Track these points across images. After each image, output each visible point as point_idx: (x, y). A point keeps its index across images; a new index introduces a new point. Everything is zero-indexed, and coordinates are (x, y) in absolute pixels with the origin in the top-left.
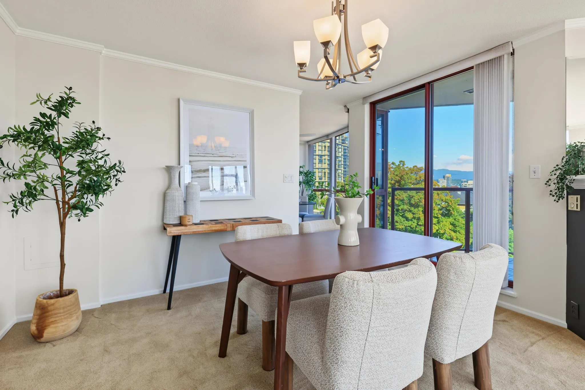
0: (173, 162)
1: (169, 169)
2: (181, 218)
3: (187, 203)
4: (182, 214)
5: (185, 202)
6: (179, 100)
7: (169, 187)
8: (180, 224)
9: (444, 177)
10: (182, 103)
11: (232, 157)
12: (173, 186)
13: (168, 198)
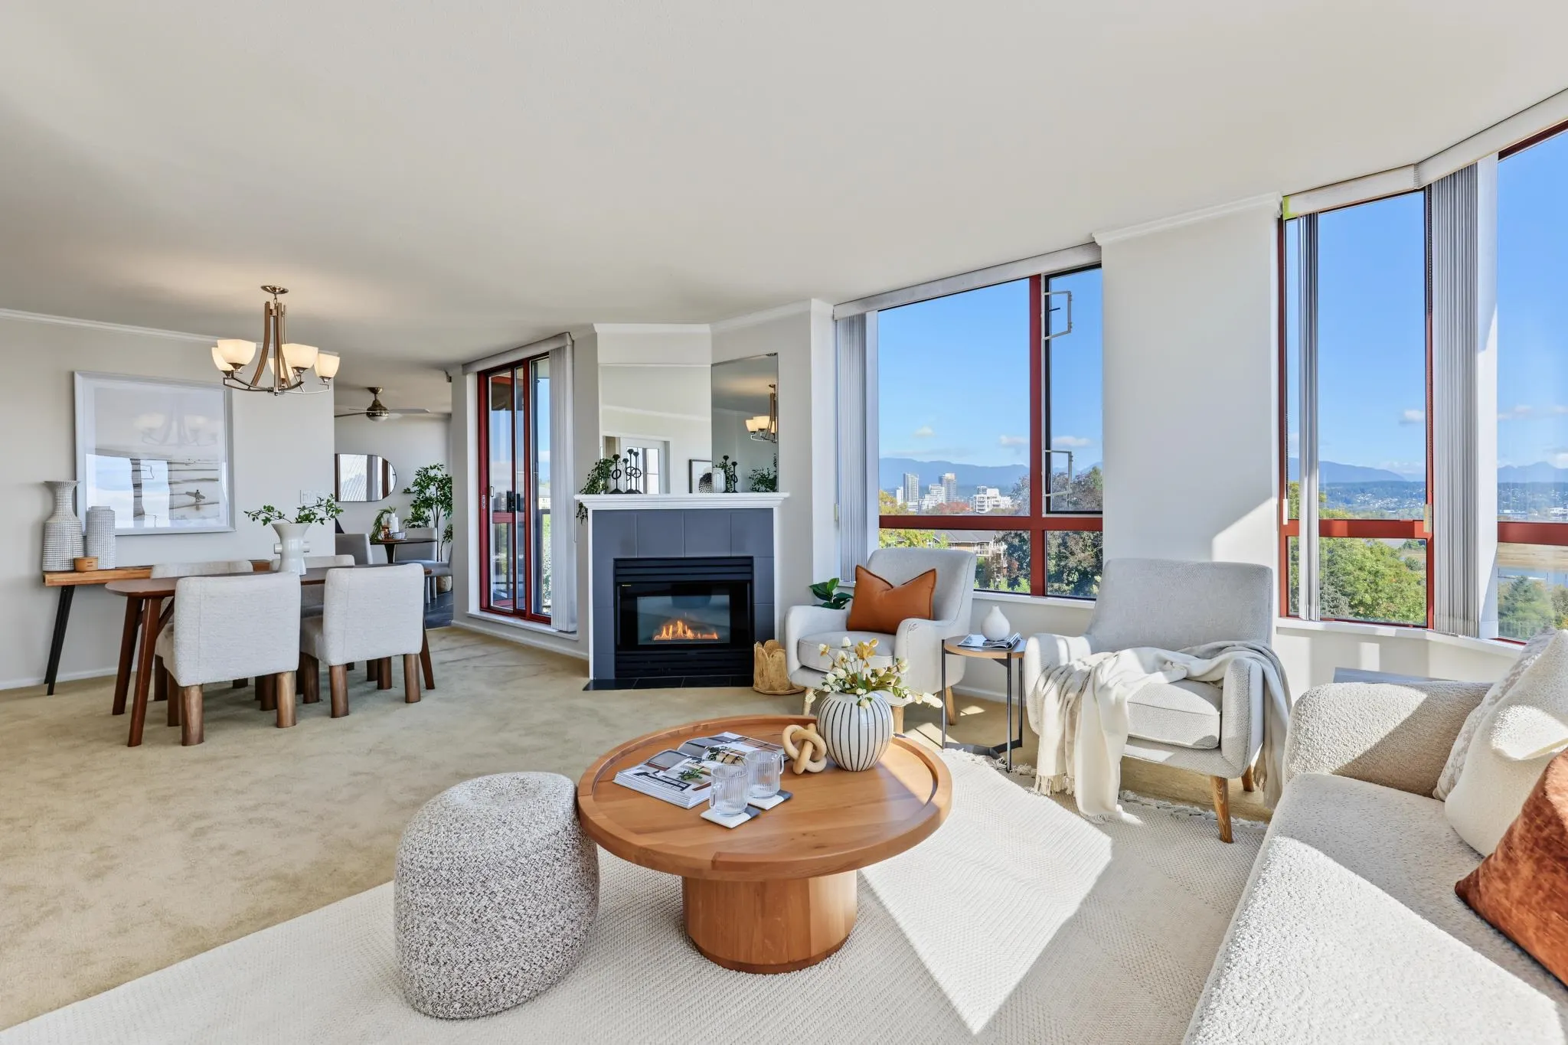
0: (61, 474)
1: (52, 487)
2: (75, 561)
3: (89, 539)
4: (79, 554)
5: (85, 538)
6: (72, 375)
7: (53, 514)
8: (74, 571)
9: (941, 480)
10: (78, 378)
11: (186, 464)
12: (60, 512)
13: (51, 531)
